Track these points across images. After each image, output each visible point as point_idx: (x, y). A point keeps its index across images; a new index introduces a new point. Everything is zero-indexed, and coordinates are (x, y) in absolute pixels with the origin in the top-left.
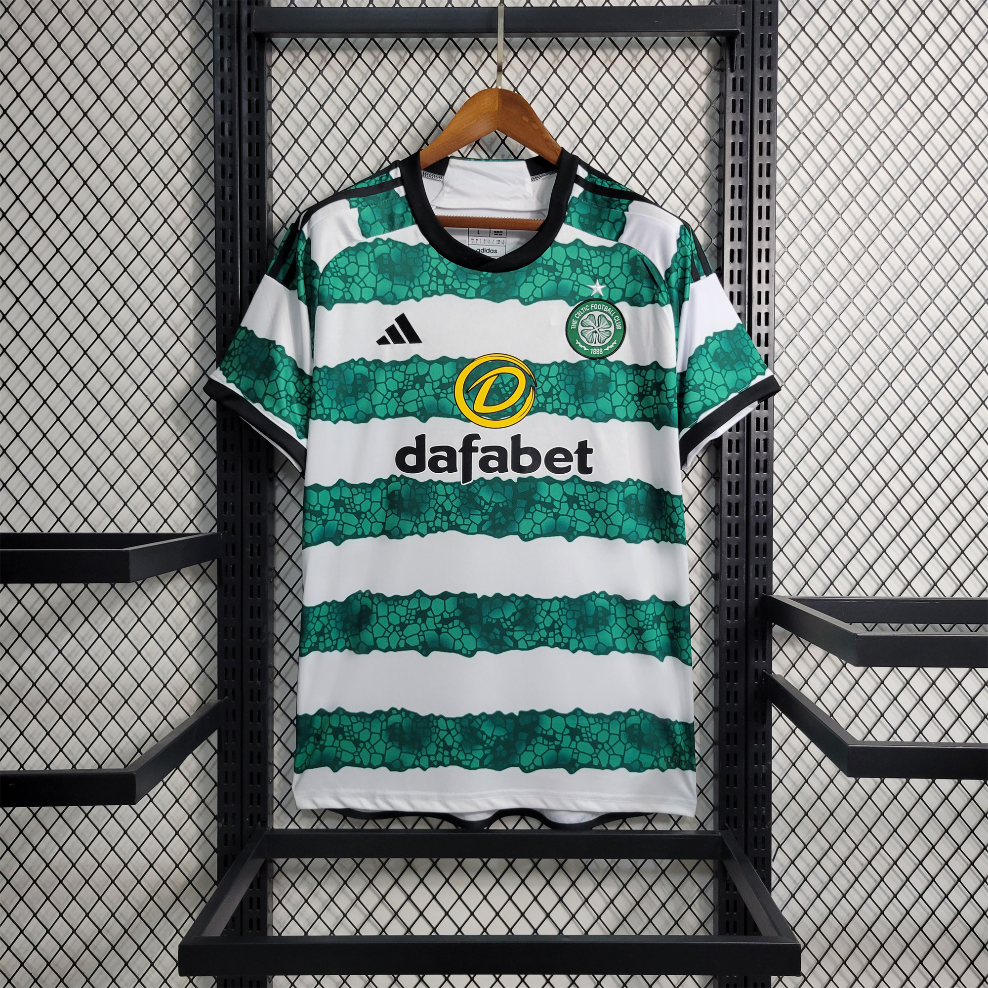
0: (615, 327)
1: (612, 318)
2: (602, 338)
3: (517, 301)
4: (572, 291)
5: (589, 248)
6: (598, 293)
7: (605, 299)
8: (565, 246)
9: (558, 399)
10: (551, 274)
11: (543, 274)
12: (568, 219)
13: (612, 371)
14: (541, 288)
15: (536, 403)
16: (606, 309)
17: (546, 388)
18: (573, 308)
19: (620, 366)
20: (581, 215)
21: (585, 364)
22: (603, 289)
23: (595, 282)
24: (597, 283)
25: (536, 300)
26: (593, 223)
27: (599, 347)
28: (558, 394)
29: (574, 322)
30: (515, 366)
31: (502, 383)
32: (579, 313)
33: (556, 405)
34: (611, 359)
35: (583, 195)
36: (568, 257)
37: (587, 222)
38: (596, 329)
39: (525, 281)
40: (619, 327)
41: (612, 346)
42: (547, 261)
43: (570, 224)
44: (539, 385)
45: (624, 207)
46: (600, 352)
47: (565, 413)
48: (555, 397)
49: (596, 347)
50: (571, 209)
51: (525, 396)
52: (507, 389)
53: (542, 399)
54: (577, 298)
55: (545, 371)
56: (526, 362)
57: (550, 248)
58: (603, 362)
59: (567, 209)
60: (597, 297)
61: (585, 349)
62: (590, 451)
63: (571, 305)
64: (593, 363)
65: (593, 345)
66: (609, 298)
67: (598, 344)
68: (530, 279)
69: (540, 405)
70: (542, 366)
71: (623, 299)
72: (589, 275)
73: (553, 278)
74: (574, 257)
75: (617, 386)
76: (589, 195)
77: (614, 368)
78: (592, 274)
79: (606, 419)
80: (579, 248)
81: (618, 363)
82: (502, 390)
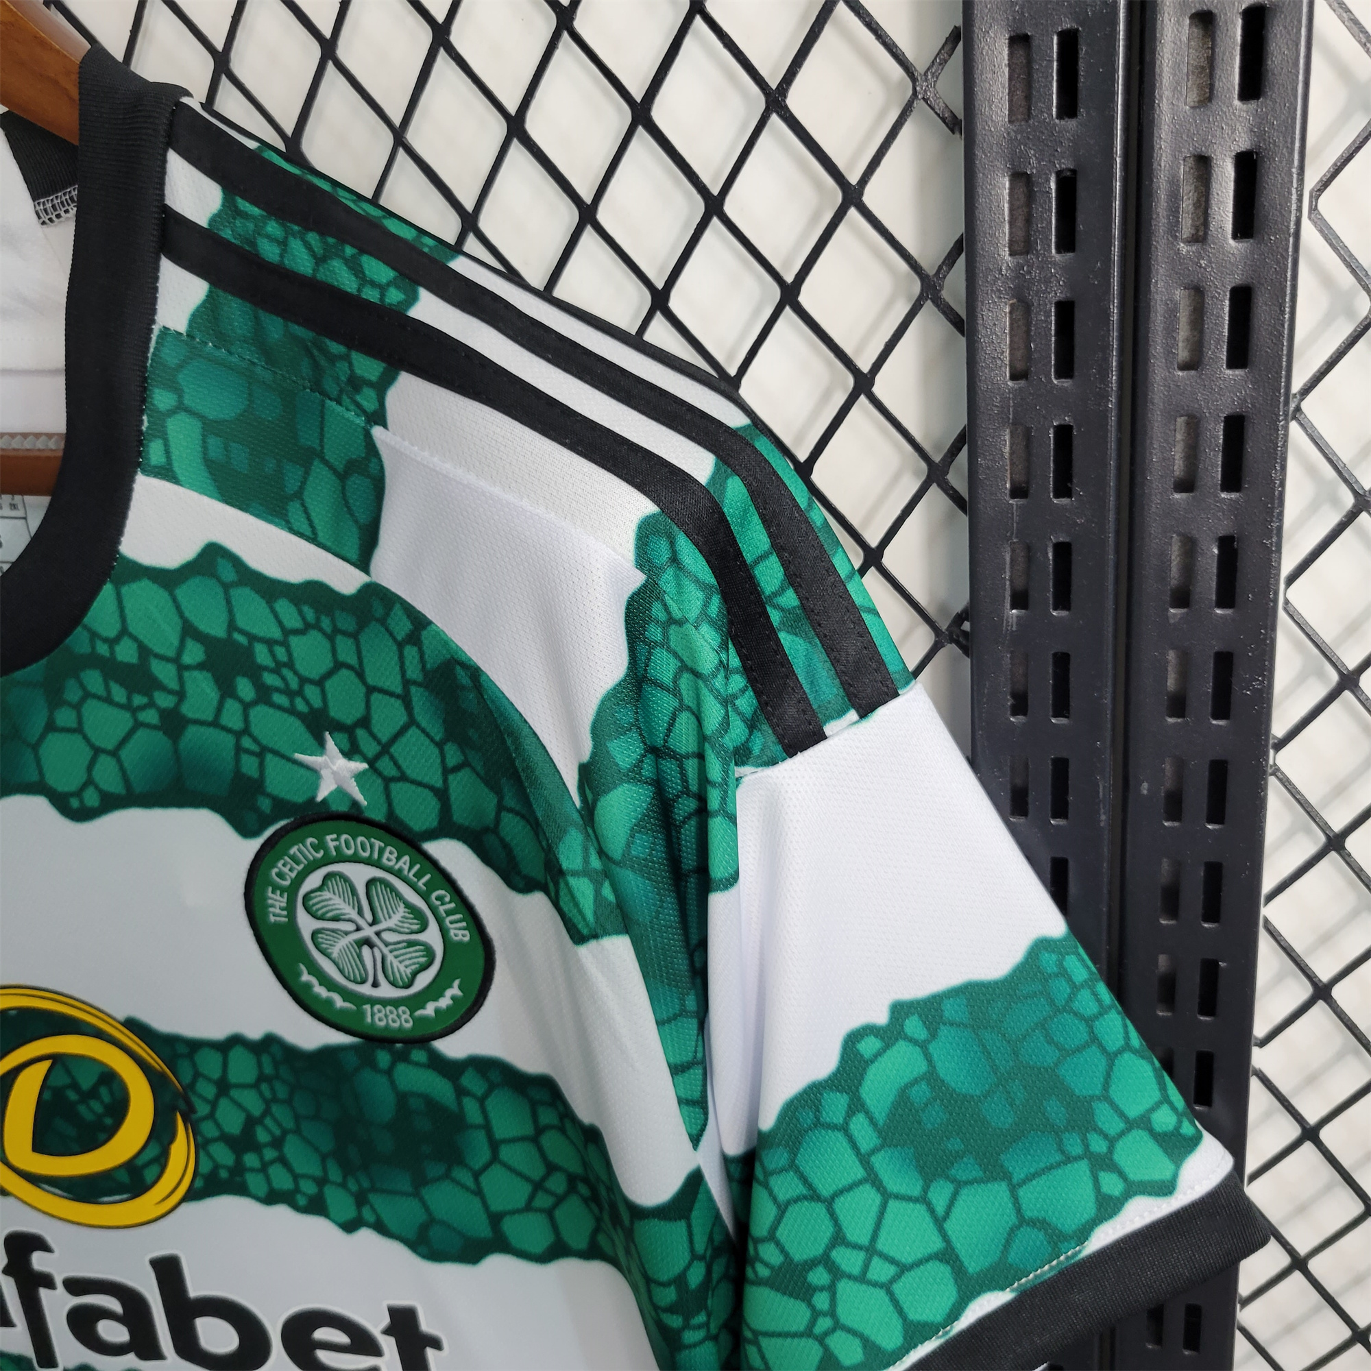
0: (444, 931)
1: (425, 897)
2: (402, 968)
3: (40, 804)
4: (238, 775)
5: (270, 589)
6: (340, 792)
7: (379, 815)
8: (166, 579)
9: (283, 1161)
10: (139, 700)
11: (108, 700)
12: (155, 452)
13: (461, 1092)
14: (114, 753)
15: (206, 1167)
16: (390, 856)
17: (232, 1121)
18: (255, 844)
19: (495, 1076)
20: (210, 427)
21: (352, 1060)
22: (359, 777)
23: (321, 744)
24: (330, 743)
25: (110, 803)
26: (270, 465)
27: (396, 1003)
28: (277, 1143)
29: (276, 903)
30: (99, 1034)
31: (75, 1086)
32: (283, 869)
33: (282, 1180)
34: (453, 1047)
35: (205, 316)
36: (189, 631)
37: (240, 458)
38: (368, 932)
39: (51, 727)
40: (460, 934)
41: (444, 1002)
42: (112, 642)
43: (166, 473)
44: (202, 1109)
45: (367, 399)
46: (401, 1020)
47: (316, 1207)
48: (270, 1154)
49: (385, 1002)
50: (161, 399)
51: (161, 1135)
52: (97, 1107)
53: (223, 1155)
54: (265, 804)
55: (210, 1064)
56: (133, 1025)
57: (108, 589)
58: (419, 1055)
59: (143, 398)
60: (343, 808)
61: (339, 1002)
62: (436, 1344)
63: (246, 831)
64: (383, 1058)
65: (366, 990)
66: (391, 813)
67: (386, 991)
68: (65, 717)
69: (224, 1174)
70: (195, 1046)
71: (446, 828)
72: (292, 711)
73: (151, 716)
74: (216, 628)
75: (495, 1145)
76: (236, 311)
77: (470, 1080)
78: (301, 706)
79: (471, 1252)
80: (226, 587)
81: (483, 1065)
82: (82, 1109)
